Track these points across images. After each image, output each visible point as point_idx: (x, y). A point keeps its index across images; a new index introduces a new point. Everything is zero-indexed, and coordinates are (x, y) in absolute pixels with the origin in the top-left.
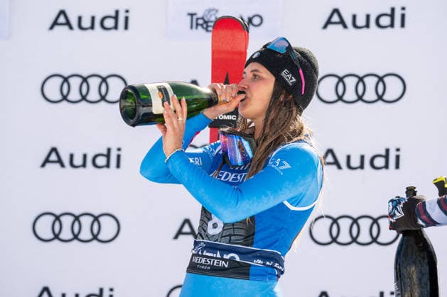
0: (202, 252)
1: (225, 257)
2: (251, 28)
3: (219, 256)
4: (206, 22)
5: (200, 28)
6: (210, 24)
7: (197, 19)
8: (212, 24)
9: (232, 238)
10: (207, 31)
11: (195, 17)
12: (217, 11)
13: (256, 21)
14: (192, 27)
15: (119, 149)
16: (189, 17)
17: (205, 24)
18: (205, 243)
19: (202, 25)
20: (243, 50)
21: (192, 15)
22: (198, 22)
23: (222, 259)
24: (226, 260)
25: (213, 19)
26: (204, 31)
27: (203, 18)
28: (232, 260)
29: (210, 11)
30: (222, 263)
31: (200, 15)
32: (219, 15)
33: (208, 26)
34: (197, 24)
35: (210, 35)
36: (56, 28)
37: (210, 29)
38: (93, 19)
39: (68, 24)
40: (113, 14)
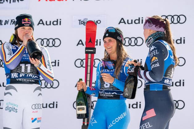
0: (104, 93)
1: (112, 94)
2: (97, 24)
3: (110, 93)
4: (84, 22)
5: (82, 24)
8: (86, 23)
9: (114, 88)
11: (80, 21)
12: (87, 19)
13: (99, 22)
14: (80, 24)
15: (59, 61)
16: (79, 21)
17: (84, 23)
18: (104, 90)
19: (83, 23)
20: (95, 30)
21: (80, 20)
22: (81, 22)
23: (111, 94)
24: (112, 95)
25: (86, 21)
26: (83, 25)
27: (83, 21)
28: (114, 94)
29: (85, 19)
30: (111, 95)
31: (82, 20)
32: (88, 20)
33: (84, 24)
34: (81, 23)
35: (85, 26)
36: (39, 25)
37: (85, 24)
38: (50, 22)
39: (43, 23)
40: (56, 20)
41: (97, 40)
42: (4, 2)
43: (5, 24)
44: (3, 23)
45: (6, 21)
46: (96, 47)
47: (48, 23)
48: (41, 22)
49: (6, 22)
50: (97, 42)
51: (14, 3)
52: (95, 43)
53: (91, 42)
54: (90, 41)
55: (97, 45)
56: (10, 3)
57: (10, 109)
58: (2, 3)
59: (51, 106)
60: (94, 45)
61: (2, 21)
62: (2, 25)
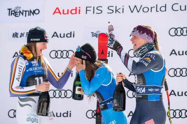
4: (96, 35)
6: (97, 35)
7: (94, 34)
8: (98, 35)
10: (97, 37)
14: (92, 36)
15: (72, 72)
19: (95, 36)
21: (92, 33)
25: (98, 34)
27: (95, 34)
29: (97, 32)
31: (95, 33)
32: (100, 33)
34: (94, 36)
35: (98, 38)
36: (54, 37)
37: (98, 37)
38: (64, 34)
39: (57, 36)
40: (70, 33)
41: (109, 52)
42: (20, 15)
43: (21, 37)
44: (19, 36)
45: (22, 33)
46: (108, 58)
47: (62, 36)
48: (55, 35)
49: (22, 35)
50: (109, 53)
51: (29, 16)
52: (107, 55)
53: (104, 54)
54: (102, 53)
55: (109, 56)
56: (26, 16)
57: (33, 120)
58: (18, 16)
59: (65, 115)
60: (106, 56)
61: (18, 34)
62: (18, 37)
